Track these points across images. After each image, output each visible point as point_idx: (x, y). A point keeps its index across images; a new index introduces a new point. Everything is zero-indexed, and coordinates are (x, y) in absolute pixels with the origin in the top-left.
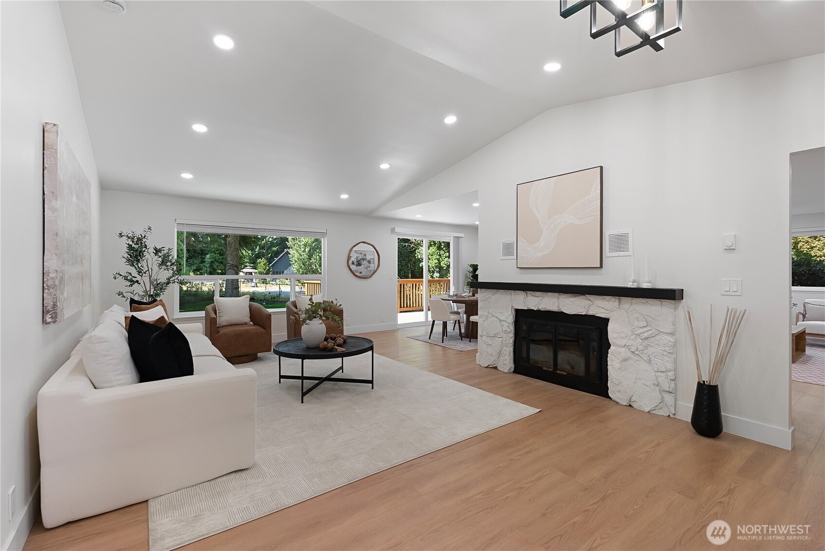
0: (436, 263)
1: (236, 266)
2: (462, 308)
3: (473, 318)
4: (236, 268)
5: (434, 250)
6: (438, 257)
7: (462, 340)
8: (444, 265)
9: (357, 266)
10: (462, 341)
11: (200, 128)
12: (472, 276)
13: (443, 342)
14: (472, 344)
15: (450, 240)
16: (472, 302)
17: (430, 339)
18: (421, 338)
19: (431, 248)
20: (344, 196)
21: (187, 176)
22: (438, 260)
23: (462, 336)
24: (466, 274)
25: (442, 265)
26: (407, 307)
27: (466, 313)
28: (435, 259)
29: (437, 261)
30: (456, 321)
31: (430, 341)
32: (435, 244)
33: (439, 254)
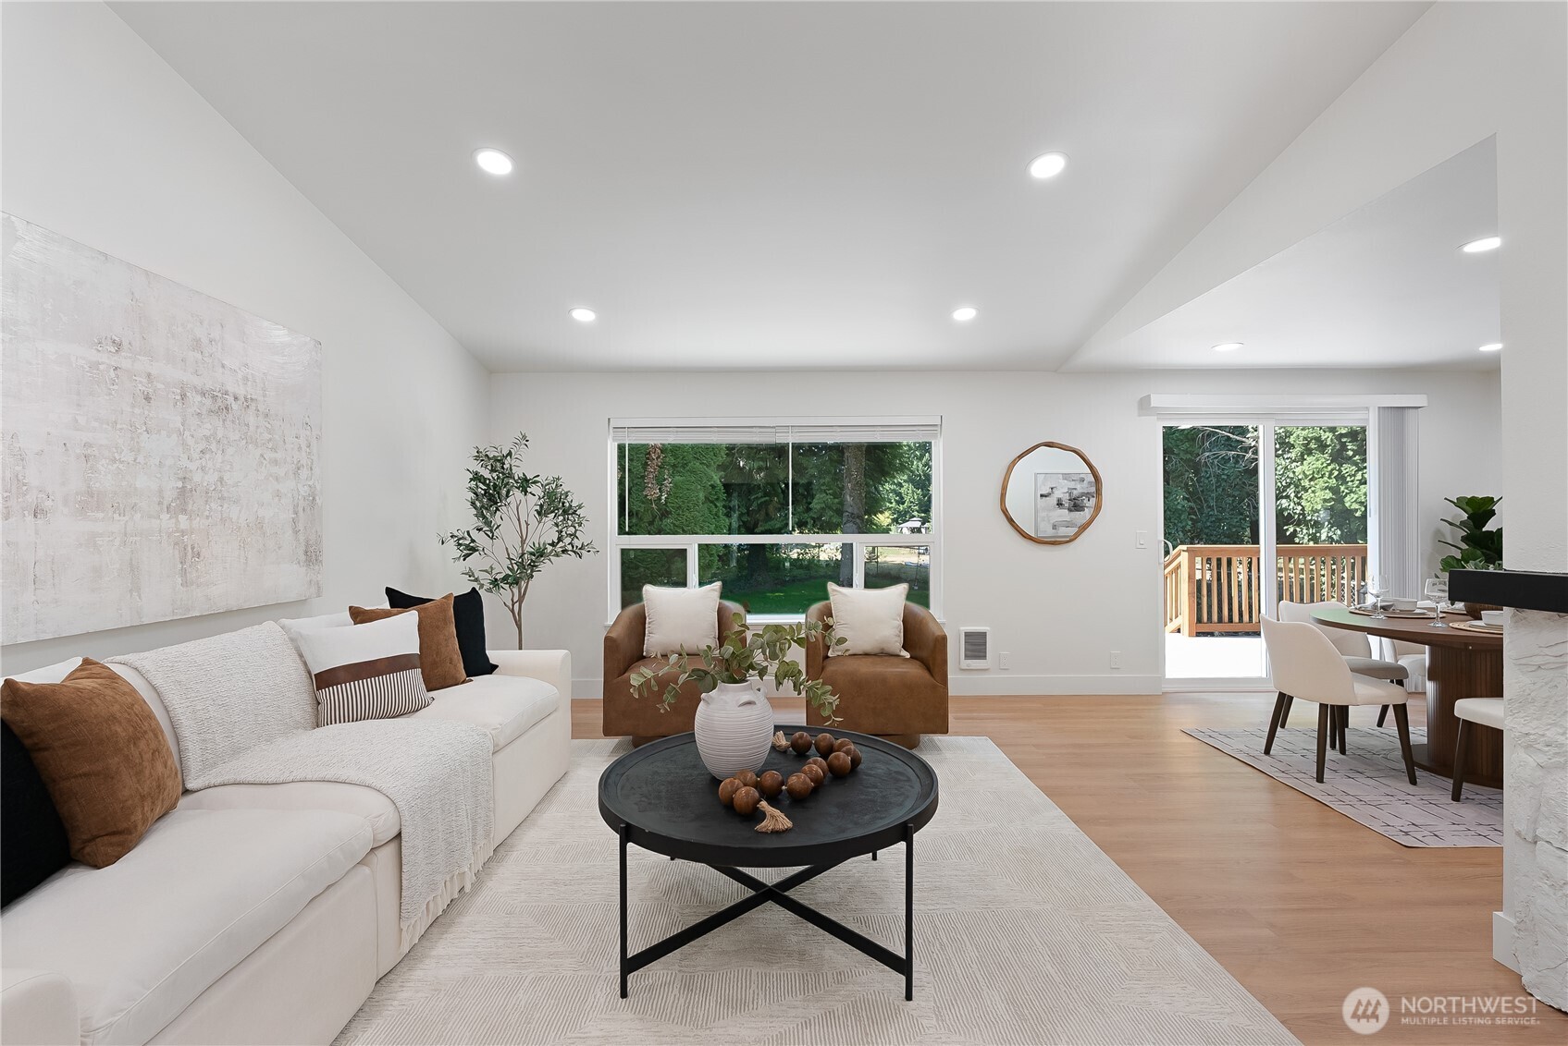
0: (1325, 501)
1: (858, 517)
2: (1417, 659)
3: (1470, 709)
4: (858, 521)
5: (1318, 464)
6: (1333, 482)
7: (1413, 781)
8: (1355, 506)
9: (1070, 510)
10: (1411, 788)
11: (494, 163)
12: (1464, 539)
13: (1320, 779)
14: (1467, 812)
15: (1367, 420)
16: (1467, 645)
17: (1267, 751)
18: (1233, 746)
19: (1309, 459)
20: (965, 314)
21: (583, 315)
22: (1335, 490)
23: (1414, 764)
24: (1438, 532)
25: (1347, 505)
26: (1220, 620)
27: (1432, 675)
28: (1322, 490)
29: (1329, 495)
30: (1385, 709)
31: (1265, 763)
32: (1322, 446)
33: (1336, 473)
